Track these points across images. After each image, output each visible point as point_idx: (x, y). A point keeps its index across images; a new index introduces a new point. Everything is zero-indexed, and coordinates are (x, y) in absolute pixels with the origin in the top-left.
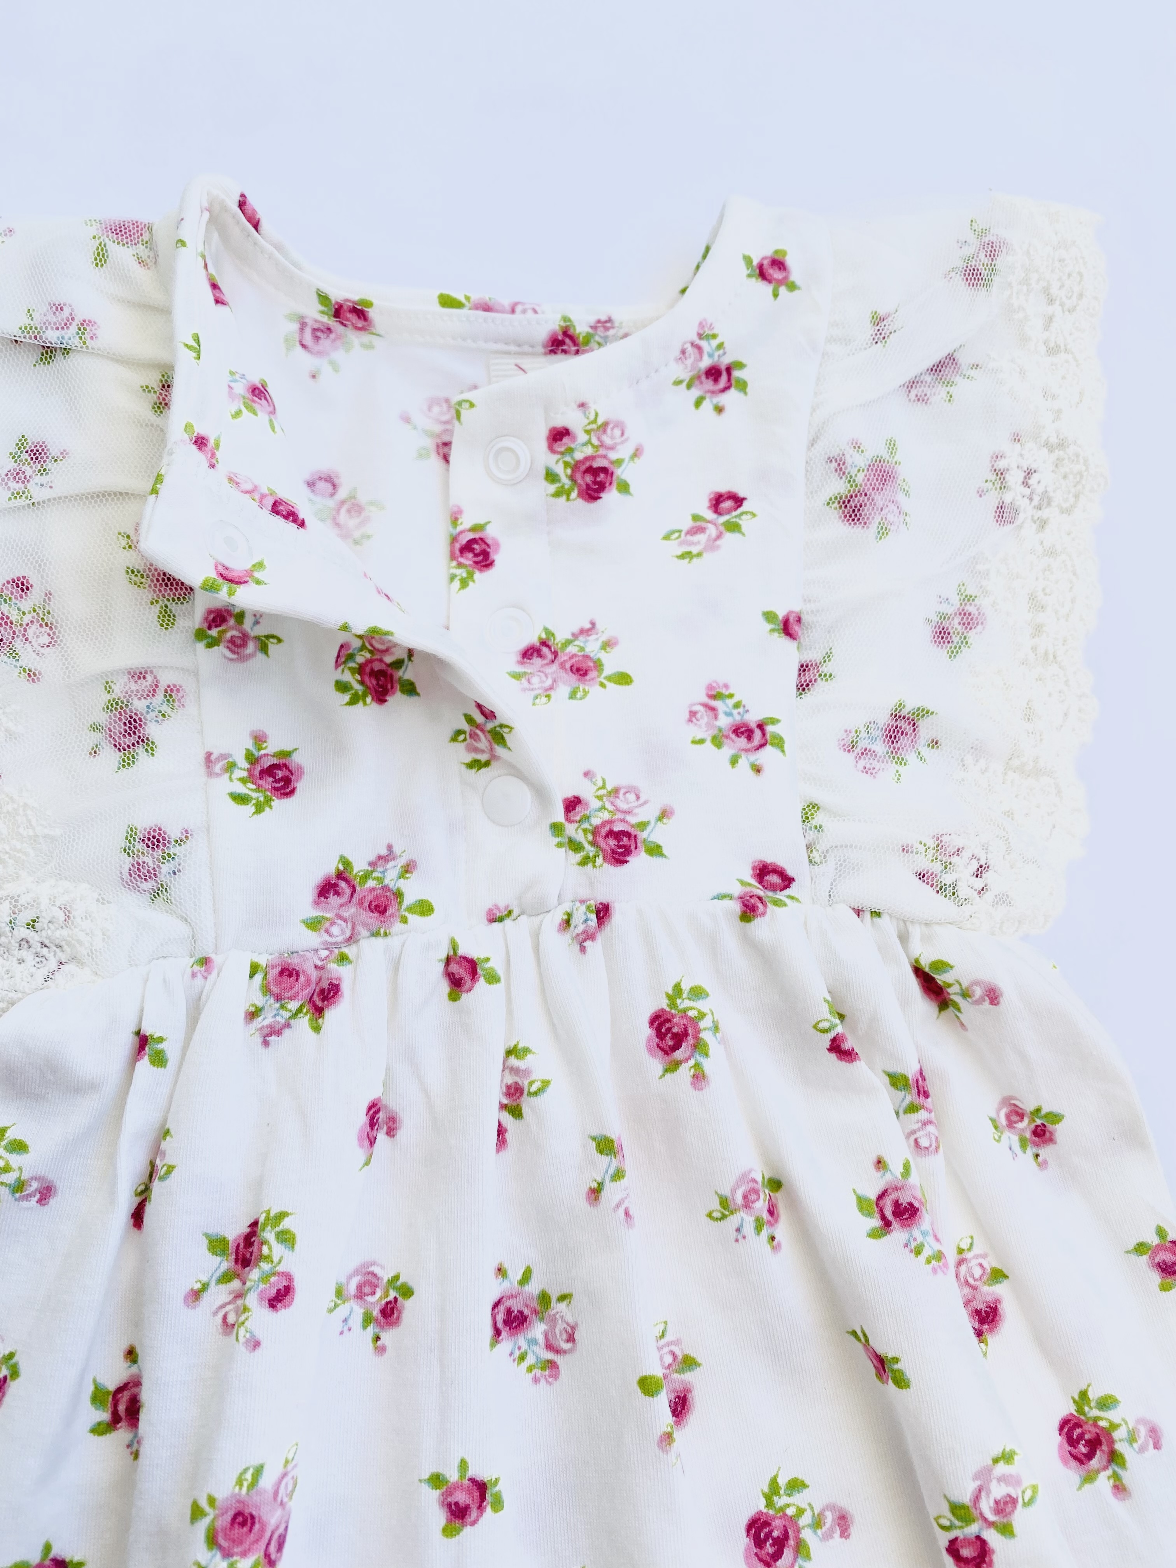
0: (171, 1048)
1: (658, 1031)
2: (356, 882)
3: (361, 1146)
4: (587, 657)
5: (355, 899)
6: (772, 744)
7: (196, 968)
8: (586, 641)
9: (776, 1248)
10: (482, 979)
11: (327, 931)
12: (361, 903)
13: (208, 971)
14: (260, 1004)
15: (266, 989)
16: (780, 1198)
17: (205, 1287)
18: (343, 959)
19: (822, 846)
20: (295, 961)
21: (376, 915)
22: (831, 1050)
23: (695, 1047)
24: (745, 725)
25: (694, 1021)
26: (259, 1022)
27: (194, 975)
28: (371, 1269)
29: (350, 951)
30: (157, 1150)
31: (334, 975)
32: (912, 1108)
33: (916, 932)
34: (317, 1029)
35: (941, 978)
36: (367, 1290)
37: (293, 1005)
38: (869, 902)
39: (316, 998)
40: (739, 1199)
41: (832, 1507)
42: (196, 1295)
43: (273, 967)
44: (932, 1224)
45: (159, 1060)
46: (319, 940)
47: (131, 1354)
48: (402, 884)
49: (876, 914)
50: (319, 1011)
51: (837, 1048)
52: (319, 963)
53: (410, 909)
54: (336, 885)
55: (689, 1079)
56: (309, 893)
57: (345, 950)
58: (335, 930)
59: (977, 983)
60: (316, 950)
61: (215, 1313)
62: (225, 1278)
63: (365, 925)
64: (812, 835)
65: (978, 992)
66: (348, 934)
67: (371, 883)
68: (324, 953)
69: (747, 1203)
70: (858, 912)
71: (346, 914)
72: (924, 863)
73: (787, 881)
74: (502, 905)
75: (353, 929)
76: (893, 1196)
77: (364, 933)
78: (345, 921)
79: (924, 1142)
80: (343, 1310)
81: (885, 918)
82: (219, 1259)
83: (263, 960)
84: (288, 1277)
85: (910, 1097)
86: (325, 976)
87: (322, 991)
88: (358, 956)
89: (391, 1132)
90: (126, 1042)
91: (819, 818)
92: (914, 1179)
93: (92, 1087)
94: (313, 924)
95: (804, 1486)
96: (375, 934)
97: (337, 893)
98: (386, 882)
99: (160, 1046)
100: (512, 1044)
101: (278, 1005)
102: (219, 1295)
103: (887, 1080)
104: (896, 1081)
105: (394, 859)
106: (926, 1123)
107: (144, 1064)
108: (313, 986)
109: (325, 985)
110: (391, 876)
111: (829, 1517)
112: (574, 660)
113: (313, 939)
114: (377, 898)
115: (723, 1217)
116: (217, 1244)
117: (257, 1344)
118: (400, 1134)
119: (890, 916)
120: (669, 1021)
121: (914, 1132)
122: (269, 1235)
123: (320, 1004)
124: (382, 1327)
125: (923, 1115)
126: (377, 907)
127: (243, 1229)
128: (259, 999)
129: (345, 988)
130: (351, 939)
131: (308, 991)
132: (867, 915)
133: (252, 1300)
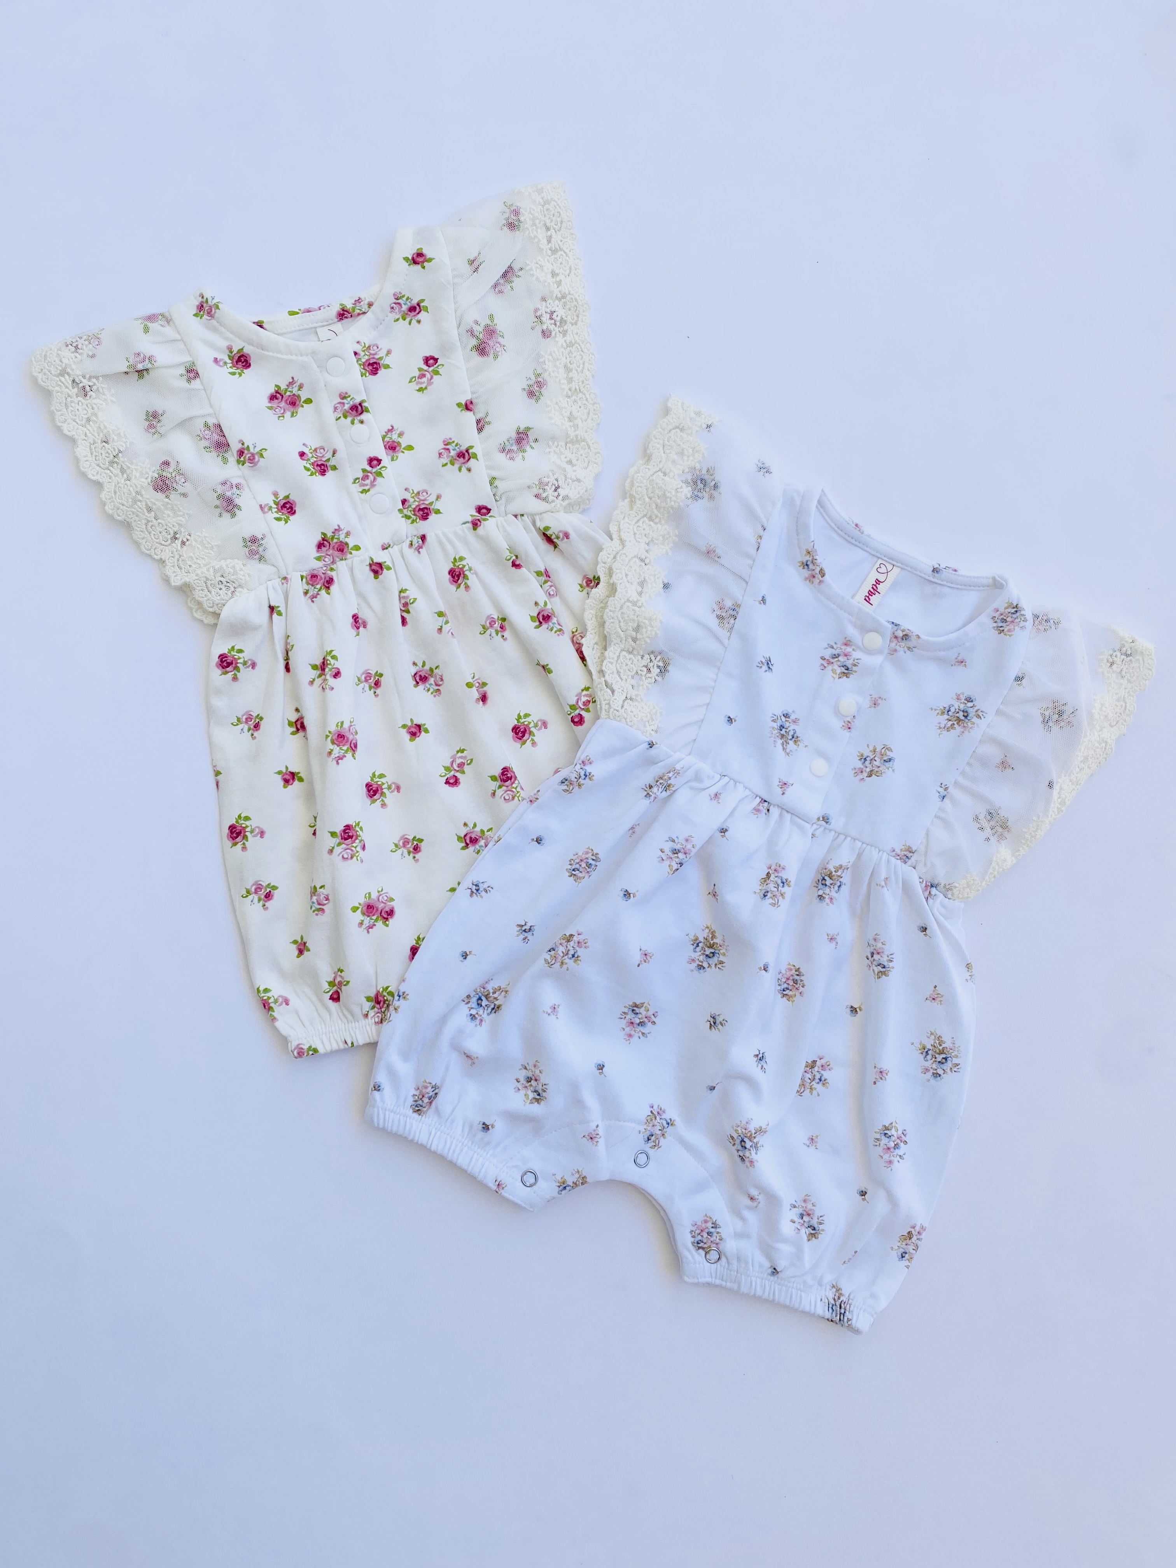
0: (282, 609)
1: (452, 576)
2: (330, 541)
3: (353, 629)
4: (394, 442)
5: (331, 547)
6: (473, 458)
7: (283, 581)
8: (392, 435)
9: (505, 640)
10: (385, 569)
11: (324, 561)
12: (333, 548)
13: (287, 581)
14: (307, 589)
15: (308, 584)
16: (506, 624)
17: (314, 680)
18: (332, 569)
19: (499, 494)
20: (315, 572)
21: (340, 552)
22: (512, 566)
23: (464, 577)
24: (461, 452)
25: (462, 569)
26: (309, 595)
27: (283, 584)
28: (368, 671)
29: (334, 566)
30: (287, 643)
31: (330, 575)
32: (546, 582)
33: (537, 518)
34: (329, 594)
35: (548, 533)
36: (368, 678)
37: (318, 586)
38: (519, 512)
39: (325, 584)
40: (488, 625)
41: (540, 720)
42: (312, 683)
43: (309, 575)
44: (557, 621)
45: (280, 614)
46: (322, 564)
47: (297, 710)
48: (347, 540)
49: (523, 515)
50: (328, 588)
51: (515, 565)
52: (324, 572)
53: (352, 549)
54: (323, 543)
55: (464, 589)
56: (315, 549)
57: (332, 566)
58: (326, 560)
59: (560, 531)
60: (322, 568)
61: (319, 687)
62: (320, 676)
63: (337, 557)
64: (494, 490)
65: (561, 535)
66: (332, 560)
67: (335, 540)
68: (325, 568)
69: (491, 626)
70: (516, 516)
71: (329, 553)
72: (536, 491)
73: (489, 510)
74: (386, 543)
75: (333, 558)
76: (542, 614)
77: (337, 559)
78: (329, 556)
79: (552, 593)
80: (362, 685)
81: (525, 516)
82: (316, 671)
83: (304, 574)
84: (338, 669)
85: (544, 578)
86: (327, 575)
87: (327, 581)
88: (337, 567)
89: (365, 627)
90: (267, 610)
91: (496, 483)
92: (549, 606)
93: (260, 626)
94: (318, 559)
95: (530, 715)
96: (342, 560)
97: (324, 546)
98: (341, 540)
99: (278, 609)
100: (400, 589)
101: (313, 588)
102: (318, 681)
103: (535, 574)
104: (539, 574)
105: (342, 530)
106: (551, 586)
107: (275, 616)
108: (323, 579)
109: (328, 579)
110: (342, 537)
111: (539, 723)
112: (389, 444)
113: (319, 564)
114: (339, 546)
115: (485, 632)
116: (314, 667)
117: (333, 689)
118: (368, 627)
119: (527, 514)
120: (454, 571)
121: (548, 590)
122: (329, 658)
123: (327, 586)
124: (376, 689)
125: (549, 583)
126: (340, 549)
127: (322, 661)
128: (306, 587)
129: (335, 579)
130: (333, 562)
131: (322, 581)
132: (519, 517)
133: (328, 677)
